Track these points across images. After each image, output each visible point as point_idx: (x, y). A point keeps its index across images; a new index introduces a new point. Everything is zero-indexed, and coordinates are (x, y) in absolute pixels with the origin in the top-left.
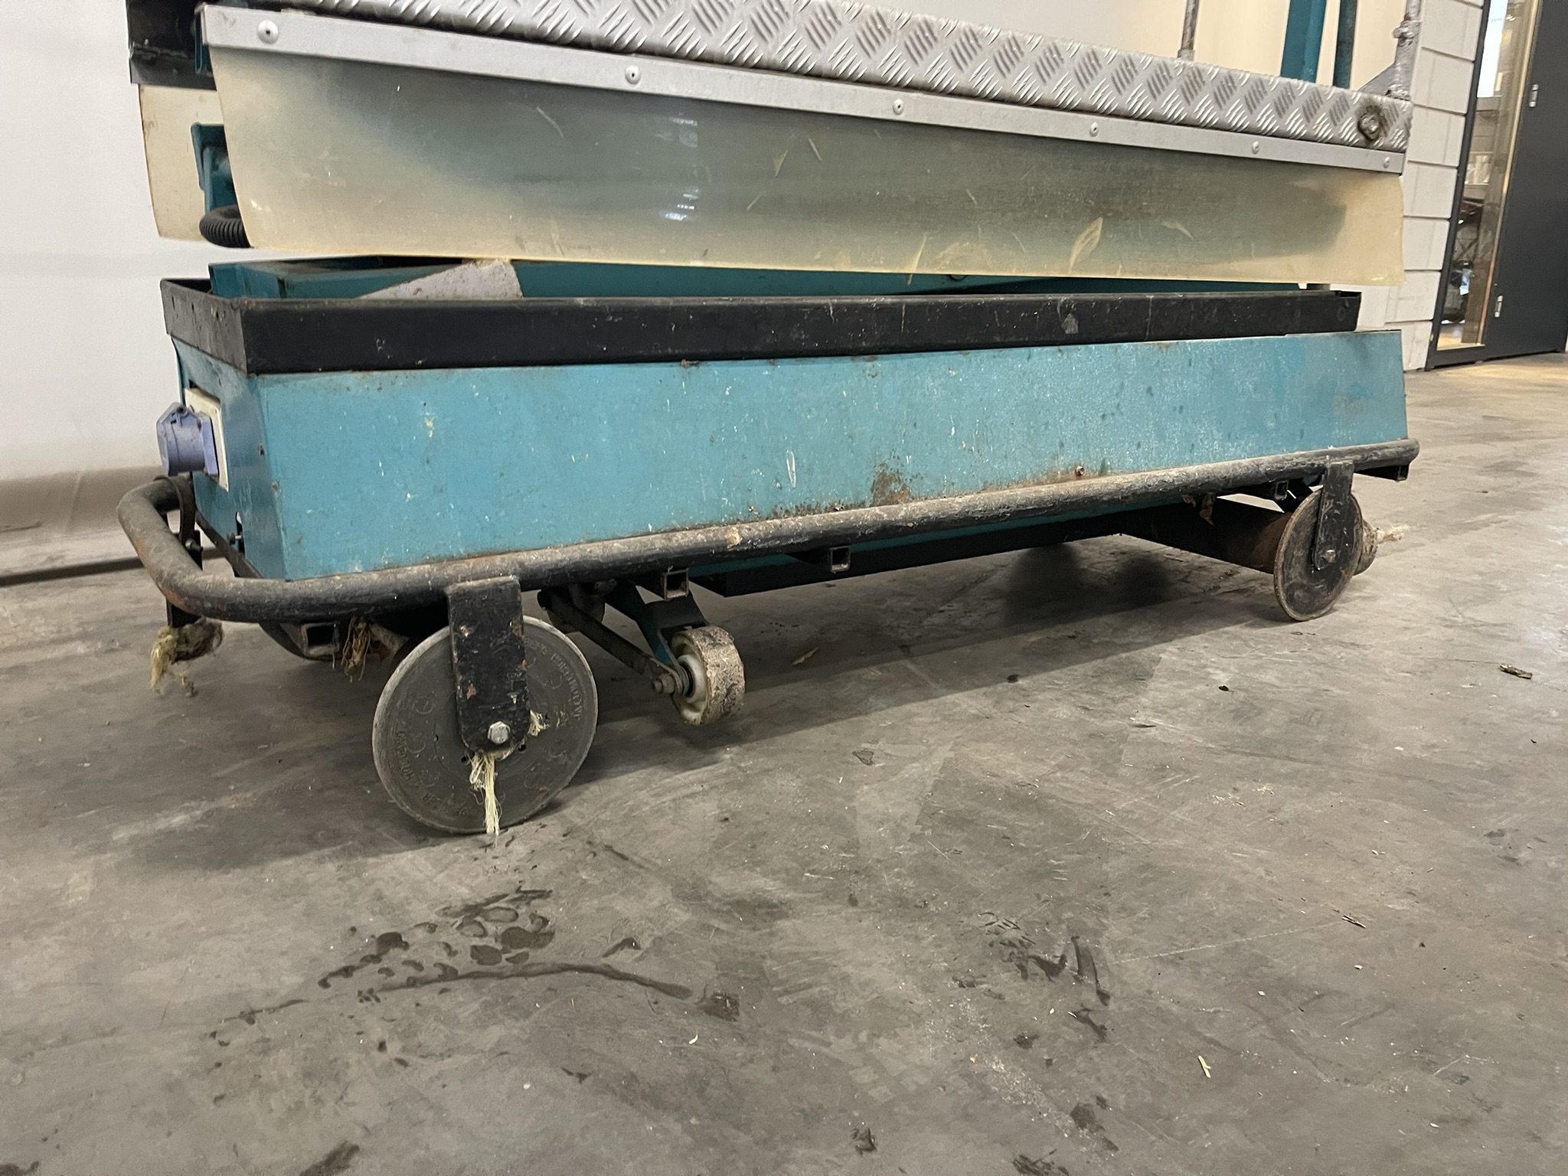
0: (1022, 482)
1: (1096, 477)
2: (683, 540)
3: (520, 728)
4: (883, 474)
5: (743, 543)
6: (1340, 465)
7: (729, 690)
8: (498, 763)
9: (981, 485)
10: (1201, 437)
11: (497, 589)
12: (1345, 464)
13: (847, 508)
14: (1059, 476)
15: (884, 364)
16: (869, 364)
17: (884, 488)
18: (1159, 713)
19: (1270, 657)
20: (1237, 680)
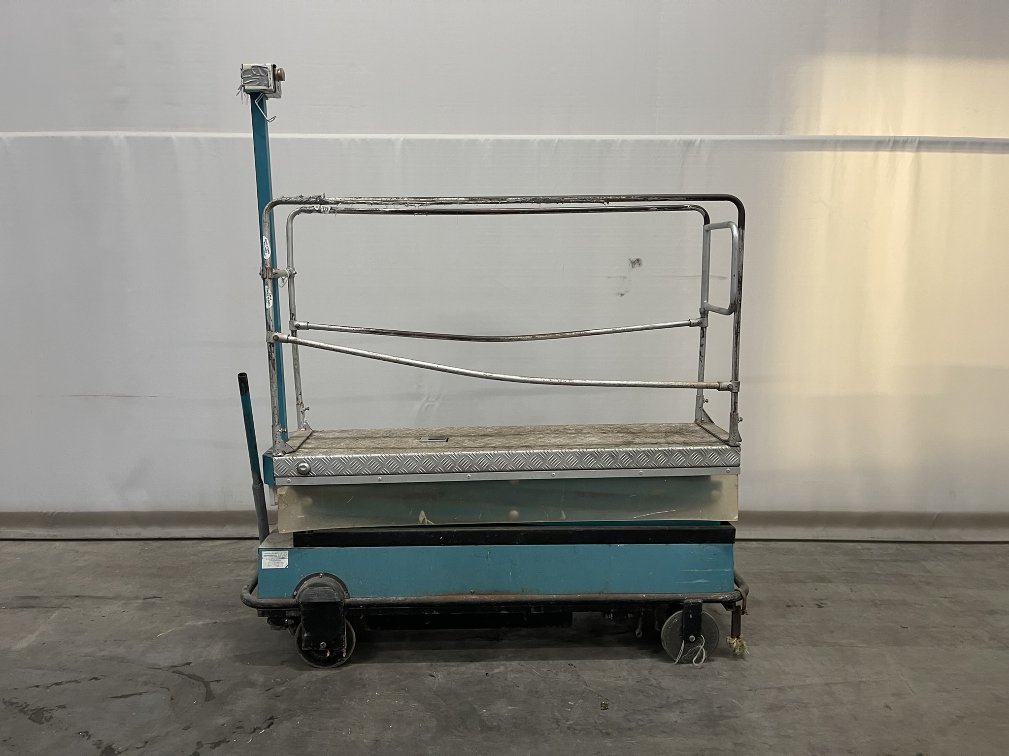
18: (448, 674)
19: (534, 669)
20: (501, 673)
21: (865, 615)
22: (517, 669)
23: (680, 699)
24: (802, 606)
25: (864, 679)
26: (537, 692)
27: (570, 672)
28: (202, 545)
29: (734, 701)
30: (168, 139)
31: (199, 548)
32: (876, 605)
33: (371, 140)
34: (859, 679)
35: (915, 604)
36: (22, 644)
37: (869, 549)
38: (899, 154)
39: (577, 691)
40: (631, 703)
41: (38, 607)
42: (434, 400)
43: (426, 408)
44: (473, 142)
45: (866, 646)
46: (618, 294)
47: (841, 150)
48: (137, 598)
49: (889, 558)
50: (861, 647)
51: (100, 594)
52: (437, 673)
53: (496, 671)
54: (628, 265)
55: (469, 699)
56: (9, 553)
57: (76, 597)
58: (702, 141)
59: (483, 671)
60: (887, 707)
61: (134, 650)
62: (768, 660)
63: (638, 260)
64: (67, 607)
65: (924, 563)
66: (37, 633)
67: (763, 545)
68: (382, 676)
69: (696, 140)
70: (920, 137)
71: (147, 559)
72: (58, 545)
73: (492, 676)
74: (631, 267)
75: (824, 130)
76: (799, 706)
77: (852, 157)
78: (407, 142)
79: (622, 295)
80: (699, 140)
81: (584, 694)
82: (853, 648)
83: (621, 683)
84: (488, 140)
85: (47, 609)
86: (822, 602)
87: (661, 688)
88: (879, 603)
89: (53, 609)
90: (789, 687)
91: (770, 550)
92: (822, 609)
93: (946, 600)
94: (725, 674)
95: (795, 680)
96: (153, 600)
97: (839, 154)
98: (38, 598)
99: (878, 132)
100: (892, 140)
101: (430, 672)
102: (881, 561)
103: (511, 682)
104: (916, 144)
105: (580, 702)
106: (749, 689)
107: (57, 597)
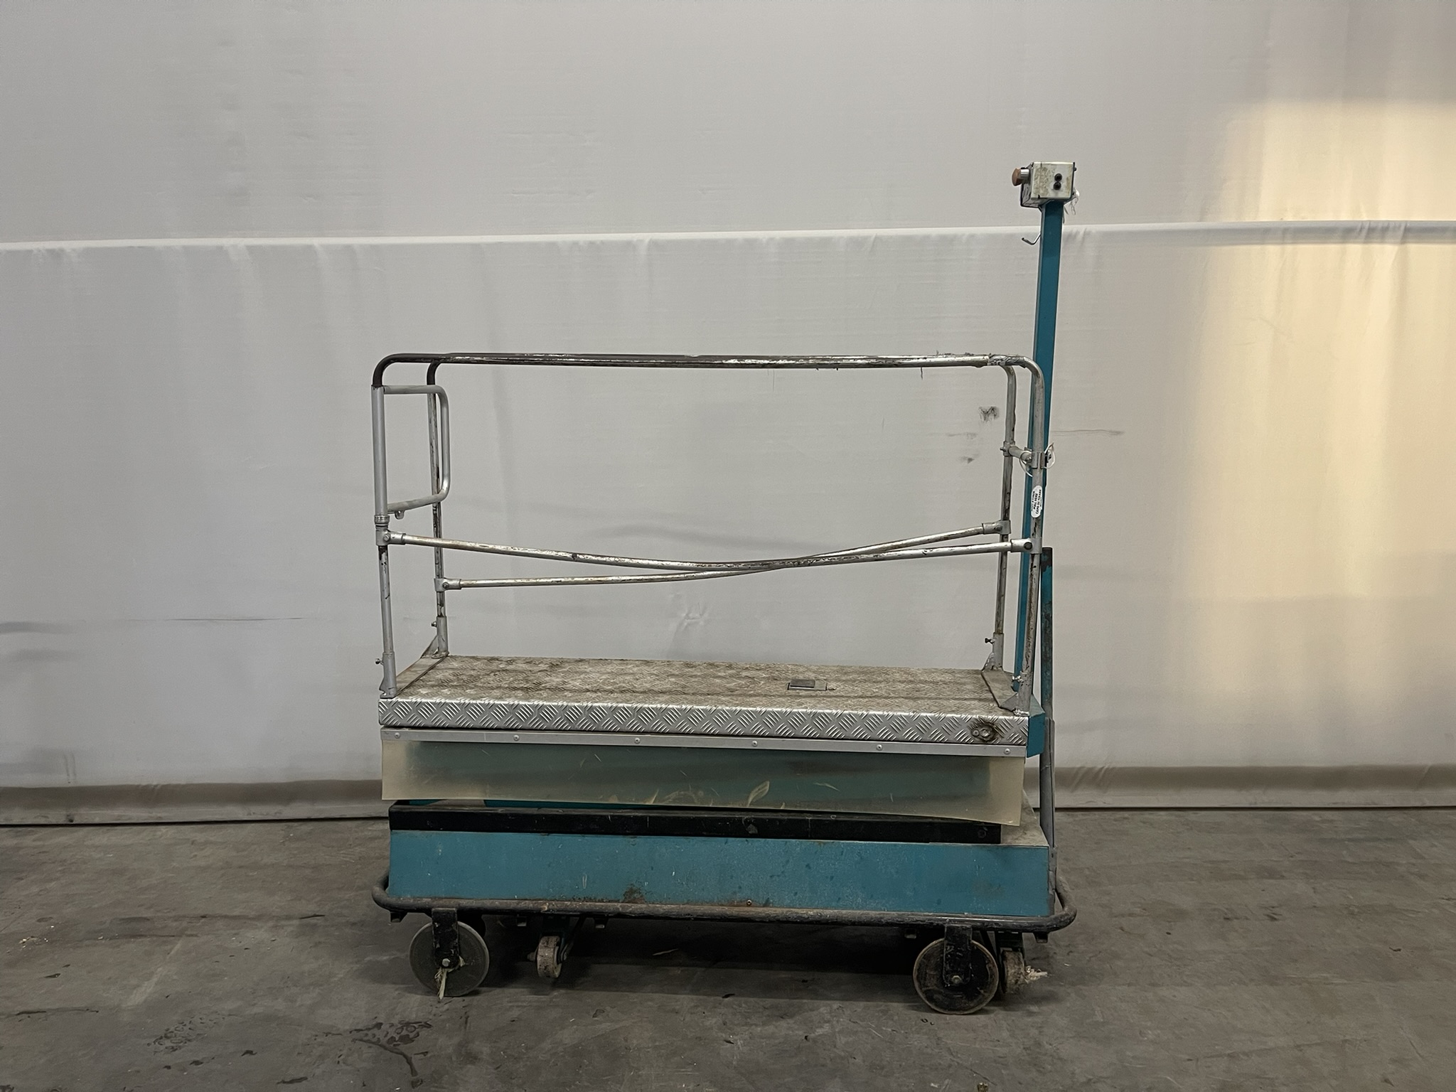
0: (711, 903)
1: (761, 907)
2: (524, 905)
3: (454, 963)
4: (631, 889)
5: (548, 911)
6: (958, 927)
7: (546, 967)
8: (448, 974)
9: (686, 901)
10: (847, 894)
11: (448, 912)
12: (962, 927)
13: (609, 902)
14: (736, 904)
15: (640, 840)
16: (632, 840)
17: (631, 895)
18: (750, 1038)
19: (874, 1029)
20: (825, 1035)
21: (1338, 931)
22: (848, 1028)
23: (1091, 1077)
24: (1247, 919)
25: (1348, 1037)
26: (882, 1068)
27: (926, 1034)
28: (369, 828)
29: (1169, 1078)
30: (310, 248)
31: (366, 833)
32: (1352, 914)
33: (602, 242)
34: (1342, 1038)
35: (1407, 910)
36: (137, 998)
37: (1331, 821)
38: (1376, 247)
39: (940, 1064)
40: (1020, 1083)
41: (151, 936)
42: (697, 615)
43: (686, 627)
44: (750, 243)
45: (1346, 981)
46: (964, 458)
47: (1293, 243)
48: (289, 918)
49: (1362, 836)
50: (1340, 984)
51: (237, 912)
52: (735, 1037)
53: (819, 1031)
54: (978, 417)
55: (786, 1080)
56: (97, 847)
57: (204, 917)
58: (1086, 234)
59: (801, 1033)
60: (1387, 1081)
61: (298, 1004)
62: (1209, 1010)
63: (993, 409)
64: (192, 935)
65: (1411, 842)
66: (155, 979)
67: (1176, 816)
68: (657, 1044)
69: (1077, 233)
70: (1406, 222)
71: (296, 852)
72: (164, 831)
73: (815, 1041)
74: (983, 420)
75: (1265, 215)
76: (1262, 1084)
77: (1307, 251)
78: (654, 245)
79: (970, 460)
80: (1082, 233)
81: (951, 1069)
82: (1329, 986)
83: (1002, 1051)
84: (772, 239)
85: (165, 939)
86: (1276, 910)
87: (1060, 1059)
88: (1356, 910)
89: (172, 938)
90: (1245, 1054)
91: (1188, 825)
92: (1276, 922)
93: (1450, 902)
94: (1150, 1035)
95: (1251, 1041)
96: (313, 921)
97: (1289, 248)
98: (148, 920)
99: (1346, 215)
100: (1367, 226)
101: (724, 1035)
102: (1349, 840)
103: (843, 1051)
104: (1401, 232)
105: (946, 1082)
106: (1187, 1057)
107: (176, 919)
